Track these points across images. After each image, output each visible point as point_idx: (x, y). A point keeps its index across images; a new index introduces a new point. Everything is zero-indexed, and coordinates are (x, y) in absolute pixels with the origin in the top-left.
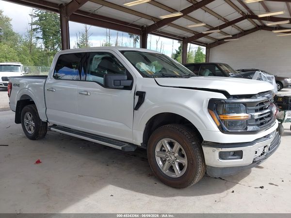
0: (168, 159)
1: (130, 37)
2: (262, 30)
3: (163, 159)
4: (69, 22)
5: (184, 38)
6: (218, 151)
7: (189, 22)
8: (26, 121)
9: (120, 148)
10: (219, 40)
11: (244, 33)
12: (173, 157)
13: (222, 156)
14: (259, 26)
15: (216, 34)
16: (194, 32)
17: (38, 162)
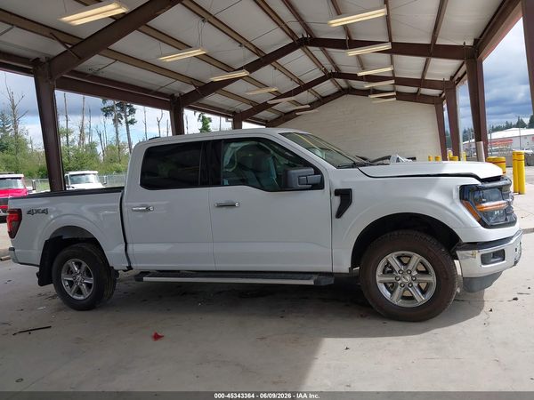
0: (399, 282)
1: (106, 116)
2: (349, 95)
3: (389, 285)
4: (56, 91)
5: (234, 113)
6: (478, 254)
7: (251, 86)
8: (66, 278)
9: (311, 282)
10: (286, 114)
11: (323, 100)
12: (408, 278)
13: (485, 260)
14: (343, 89)
15: (284, 105)
16: (252, 102)
17: (157, 337)
